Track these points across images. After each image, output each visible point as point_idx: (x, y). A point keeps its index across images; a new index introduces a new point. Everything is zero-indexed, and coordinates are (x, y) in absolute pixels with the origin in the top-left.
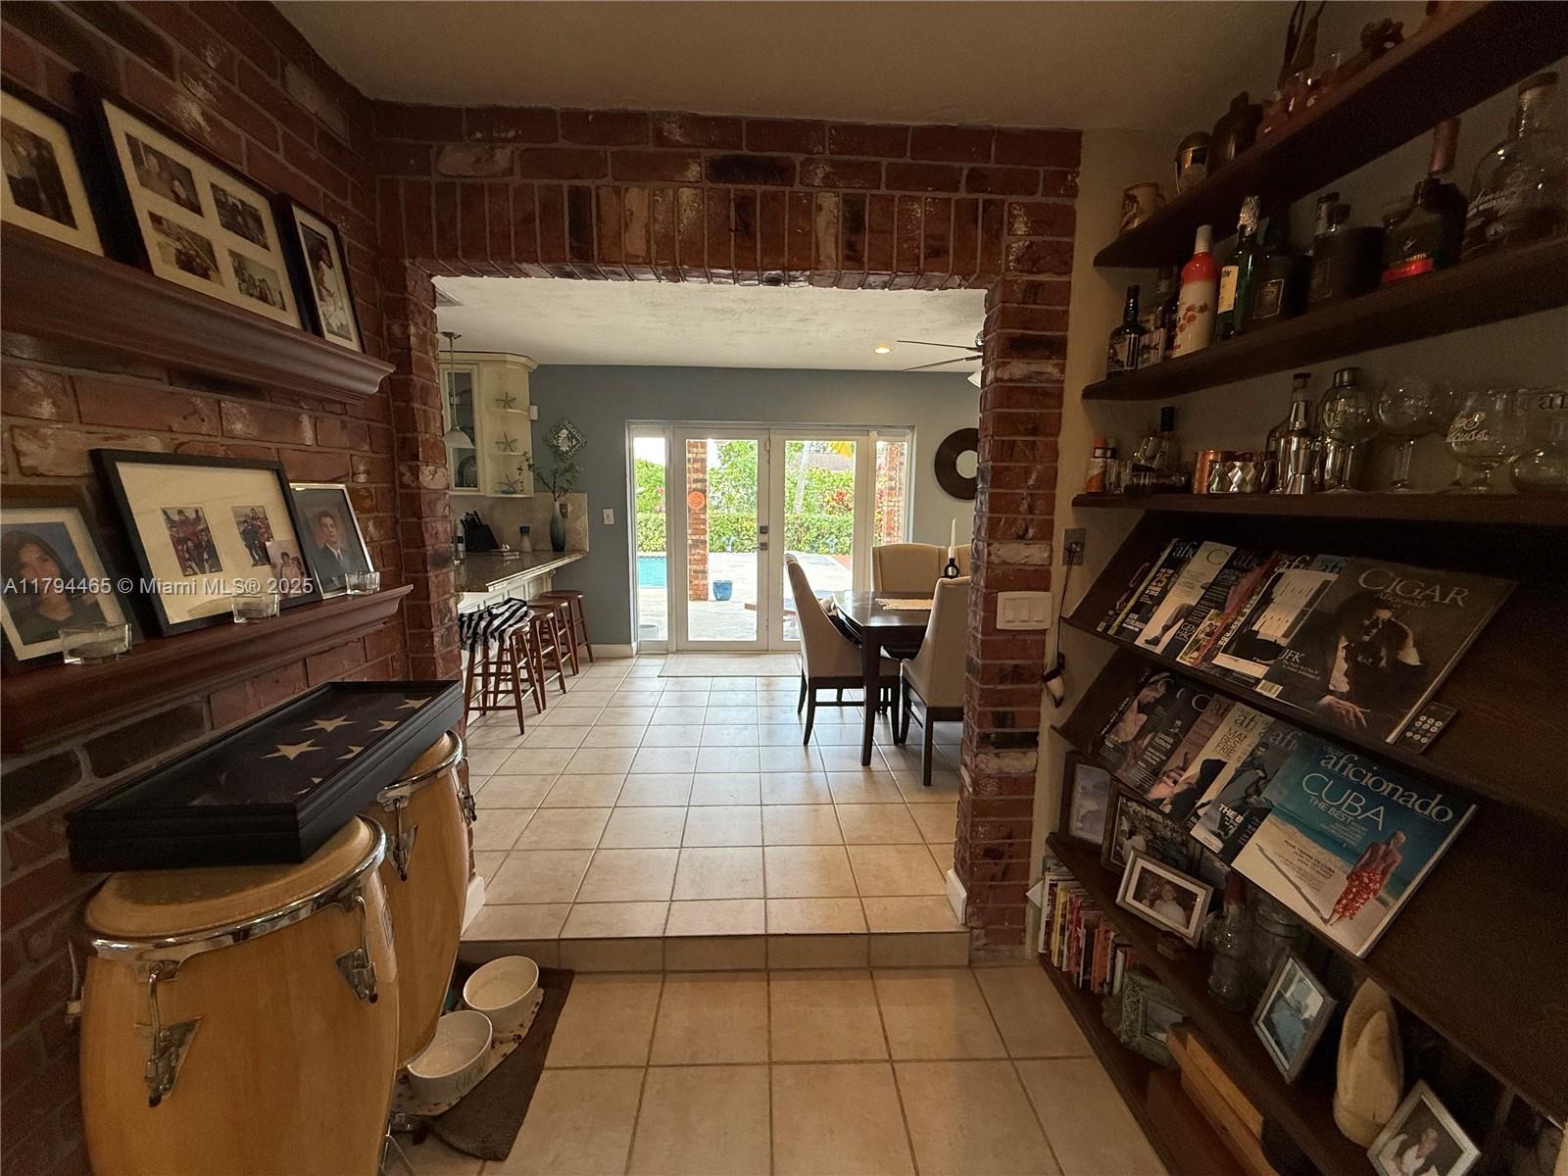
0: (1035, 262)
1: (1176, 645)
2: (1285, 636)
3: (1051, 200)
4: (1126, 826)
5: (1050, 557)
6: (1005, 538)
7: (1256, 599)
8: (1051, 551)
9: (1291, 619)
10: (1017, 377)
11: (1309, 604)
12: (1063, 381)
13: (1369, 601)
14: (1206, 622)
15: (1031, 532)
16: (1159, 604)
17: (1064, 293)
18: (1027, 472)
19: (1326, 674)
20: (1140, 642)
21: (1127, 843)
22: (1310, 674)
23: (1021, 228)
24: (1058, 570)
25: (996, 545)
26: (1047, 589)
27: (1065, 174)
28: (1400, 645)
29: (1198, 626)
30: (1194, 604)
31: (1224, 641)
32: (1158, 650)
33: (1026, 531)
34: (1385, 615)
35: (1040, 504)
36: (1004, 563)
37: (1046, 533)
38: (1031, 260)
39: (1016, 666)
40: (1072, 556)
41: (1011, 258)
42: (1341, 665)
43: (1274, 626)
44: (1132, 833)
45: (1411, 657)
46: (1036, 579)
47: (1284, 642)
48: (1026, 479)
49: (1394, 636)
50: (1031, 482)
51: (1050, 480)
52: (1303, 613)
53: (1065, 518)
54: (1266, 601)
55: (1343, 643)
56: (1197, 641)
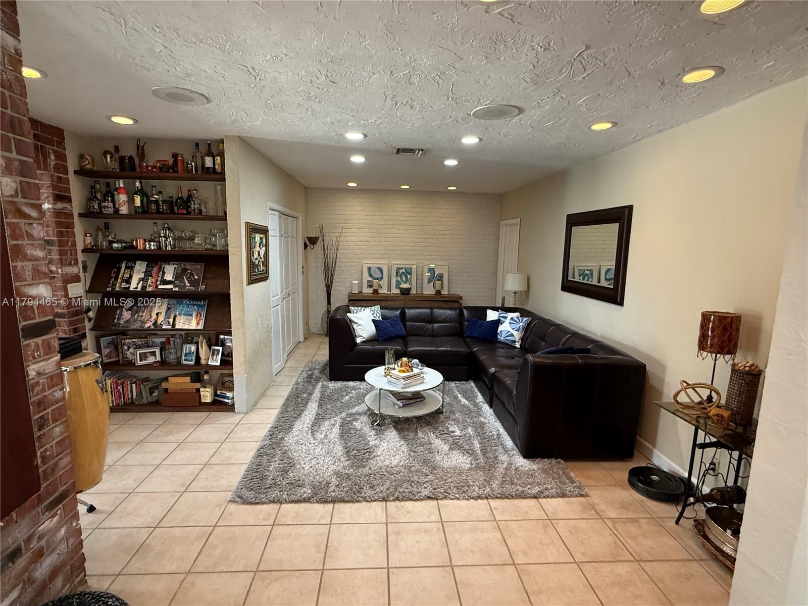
0: (58, 169)
1: (144, 287)
2: (173, 278)
3: (58, 149)
4: (126, 348)
5: (79, 270)
6: (66, 265)
7: (161, 273)
8: (79, 268)
9: (172, 275)
10: (60, 208)
11: (174, 272)
12: (72, 211)
13: (185, 270)
14: (150, 281)
15: (73, 262)
16: (131, 279)
17: (67, 181)
18: (68, 241)
19: (185, 283)
20: (131, 289)
21: (128, 353)
22: (182, 284)
23: (52, 157)
24: (82, 275)
25: (63, 268)
26: (80, 282)
27: (62, 142)
28: (194, 276)
29: (148, 282)
30: (143, 277)
31: (158, 283)
32: (139, 289)
33: (71, 262)
34: (189, 271)
35: (73, 252)
36: (67, 274)
37: (76, 263)
38: (57, 168)
39: (77, 310)
40: (85, 268)
41: (52, 167)
42: (186, 282)
43: (169, 277)
44: (128, 349)
45: (196, 277)
46: (76, 279)
47: (173, 280)
48: (68, 243)
49: (192, 274)
50: (69, 245)
51: (74, 244)
52: (174, 274)
53: (81, 257)
54: (164, 273)
55: (185, 278)
56: (149, 285)
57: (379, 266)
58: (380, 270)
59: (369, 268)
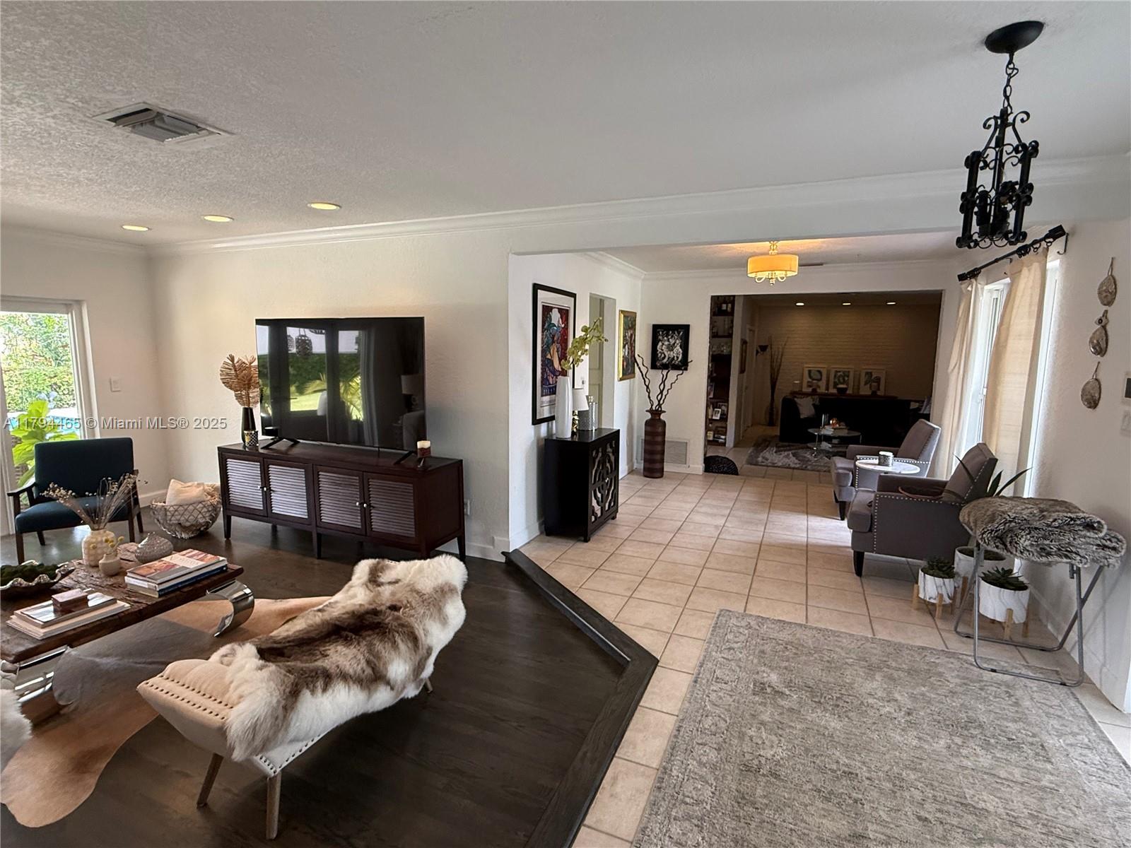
57: (819, 369)
58: (820, 372)
59: (810, 371)
